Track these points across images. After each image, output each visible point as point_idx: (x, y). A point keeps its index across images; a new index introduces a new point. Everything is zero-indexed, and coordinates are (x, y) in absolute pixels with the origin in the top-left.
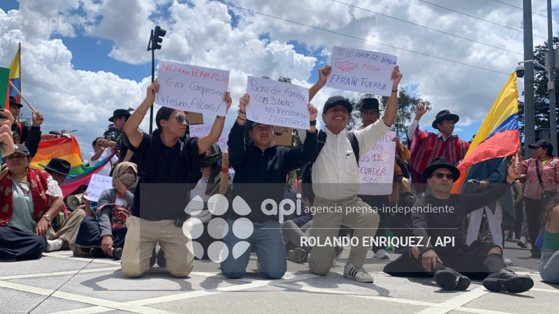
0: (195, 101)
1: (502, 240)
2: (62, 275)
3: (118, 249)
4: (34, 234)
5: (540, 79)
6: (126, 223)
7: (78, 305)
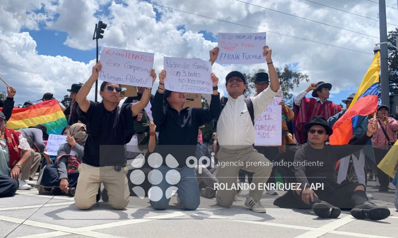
0: (129, 77)
1: (365, 180)
2: (31, 208)
3: (73, 188)
4: (9, 177)
5: (393, 57)
6: (78, 169)
7: (43, 230)
